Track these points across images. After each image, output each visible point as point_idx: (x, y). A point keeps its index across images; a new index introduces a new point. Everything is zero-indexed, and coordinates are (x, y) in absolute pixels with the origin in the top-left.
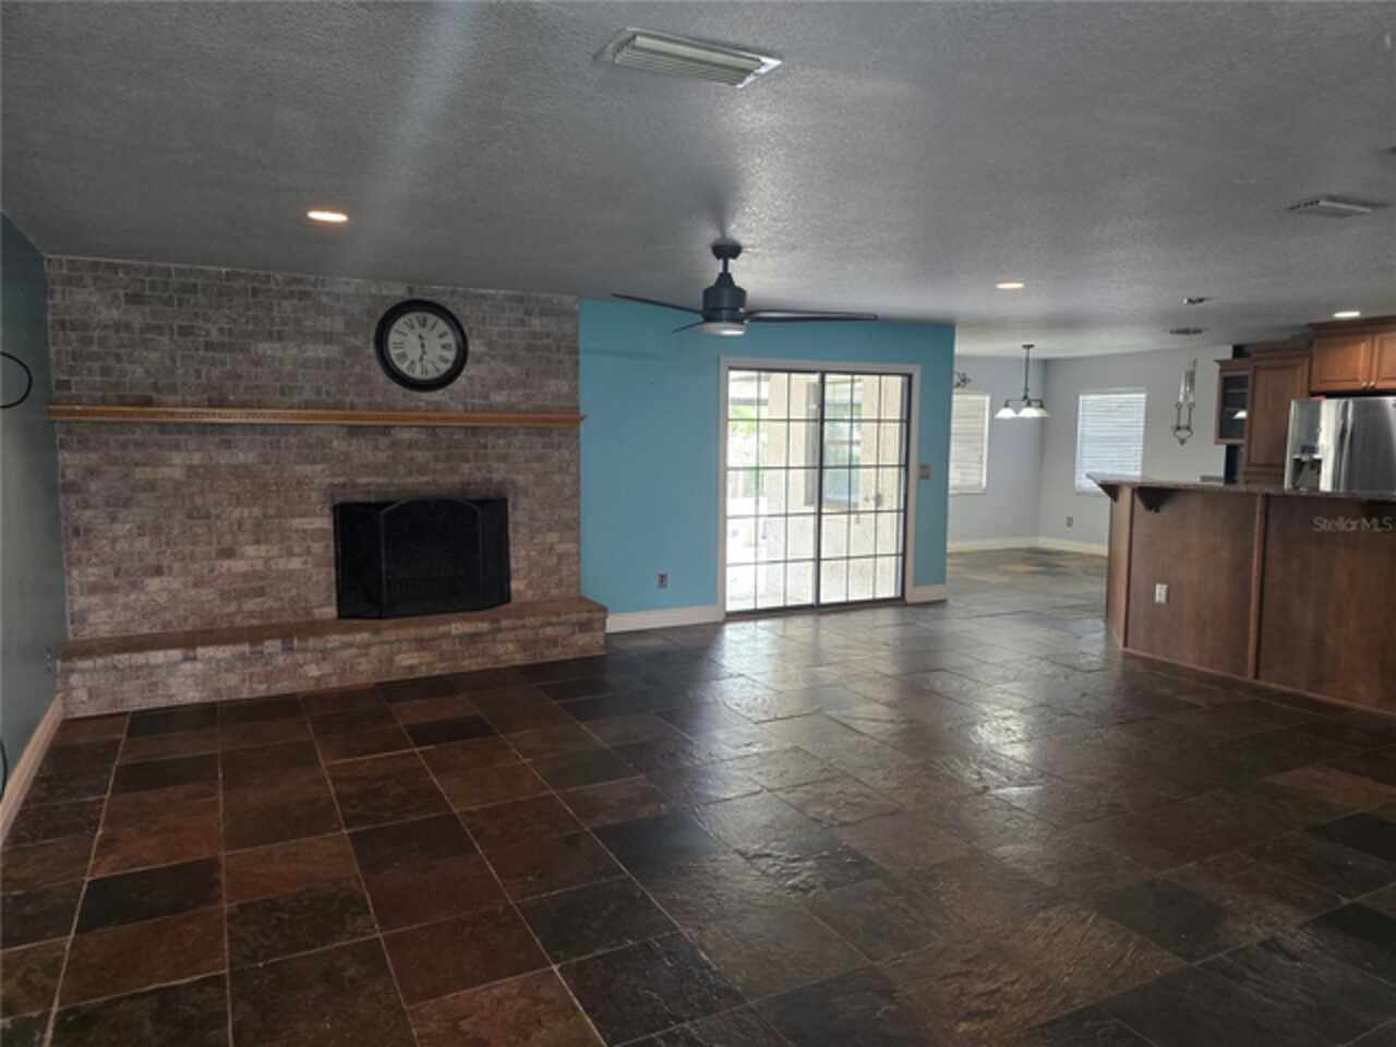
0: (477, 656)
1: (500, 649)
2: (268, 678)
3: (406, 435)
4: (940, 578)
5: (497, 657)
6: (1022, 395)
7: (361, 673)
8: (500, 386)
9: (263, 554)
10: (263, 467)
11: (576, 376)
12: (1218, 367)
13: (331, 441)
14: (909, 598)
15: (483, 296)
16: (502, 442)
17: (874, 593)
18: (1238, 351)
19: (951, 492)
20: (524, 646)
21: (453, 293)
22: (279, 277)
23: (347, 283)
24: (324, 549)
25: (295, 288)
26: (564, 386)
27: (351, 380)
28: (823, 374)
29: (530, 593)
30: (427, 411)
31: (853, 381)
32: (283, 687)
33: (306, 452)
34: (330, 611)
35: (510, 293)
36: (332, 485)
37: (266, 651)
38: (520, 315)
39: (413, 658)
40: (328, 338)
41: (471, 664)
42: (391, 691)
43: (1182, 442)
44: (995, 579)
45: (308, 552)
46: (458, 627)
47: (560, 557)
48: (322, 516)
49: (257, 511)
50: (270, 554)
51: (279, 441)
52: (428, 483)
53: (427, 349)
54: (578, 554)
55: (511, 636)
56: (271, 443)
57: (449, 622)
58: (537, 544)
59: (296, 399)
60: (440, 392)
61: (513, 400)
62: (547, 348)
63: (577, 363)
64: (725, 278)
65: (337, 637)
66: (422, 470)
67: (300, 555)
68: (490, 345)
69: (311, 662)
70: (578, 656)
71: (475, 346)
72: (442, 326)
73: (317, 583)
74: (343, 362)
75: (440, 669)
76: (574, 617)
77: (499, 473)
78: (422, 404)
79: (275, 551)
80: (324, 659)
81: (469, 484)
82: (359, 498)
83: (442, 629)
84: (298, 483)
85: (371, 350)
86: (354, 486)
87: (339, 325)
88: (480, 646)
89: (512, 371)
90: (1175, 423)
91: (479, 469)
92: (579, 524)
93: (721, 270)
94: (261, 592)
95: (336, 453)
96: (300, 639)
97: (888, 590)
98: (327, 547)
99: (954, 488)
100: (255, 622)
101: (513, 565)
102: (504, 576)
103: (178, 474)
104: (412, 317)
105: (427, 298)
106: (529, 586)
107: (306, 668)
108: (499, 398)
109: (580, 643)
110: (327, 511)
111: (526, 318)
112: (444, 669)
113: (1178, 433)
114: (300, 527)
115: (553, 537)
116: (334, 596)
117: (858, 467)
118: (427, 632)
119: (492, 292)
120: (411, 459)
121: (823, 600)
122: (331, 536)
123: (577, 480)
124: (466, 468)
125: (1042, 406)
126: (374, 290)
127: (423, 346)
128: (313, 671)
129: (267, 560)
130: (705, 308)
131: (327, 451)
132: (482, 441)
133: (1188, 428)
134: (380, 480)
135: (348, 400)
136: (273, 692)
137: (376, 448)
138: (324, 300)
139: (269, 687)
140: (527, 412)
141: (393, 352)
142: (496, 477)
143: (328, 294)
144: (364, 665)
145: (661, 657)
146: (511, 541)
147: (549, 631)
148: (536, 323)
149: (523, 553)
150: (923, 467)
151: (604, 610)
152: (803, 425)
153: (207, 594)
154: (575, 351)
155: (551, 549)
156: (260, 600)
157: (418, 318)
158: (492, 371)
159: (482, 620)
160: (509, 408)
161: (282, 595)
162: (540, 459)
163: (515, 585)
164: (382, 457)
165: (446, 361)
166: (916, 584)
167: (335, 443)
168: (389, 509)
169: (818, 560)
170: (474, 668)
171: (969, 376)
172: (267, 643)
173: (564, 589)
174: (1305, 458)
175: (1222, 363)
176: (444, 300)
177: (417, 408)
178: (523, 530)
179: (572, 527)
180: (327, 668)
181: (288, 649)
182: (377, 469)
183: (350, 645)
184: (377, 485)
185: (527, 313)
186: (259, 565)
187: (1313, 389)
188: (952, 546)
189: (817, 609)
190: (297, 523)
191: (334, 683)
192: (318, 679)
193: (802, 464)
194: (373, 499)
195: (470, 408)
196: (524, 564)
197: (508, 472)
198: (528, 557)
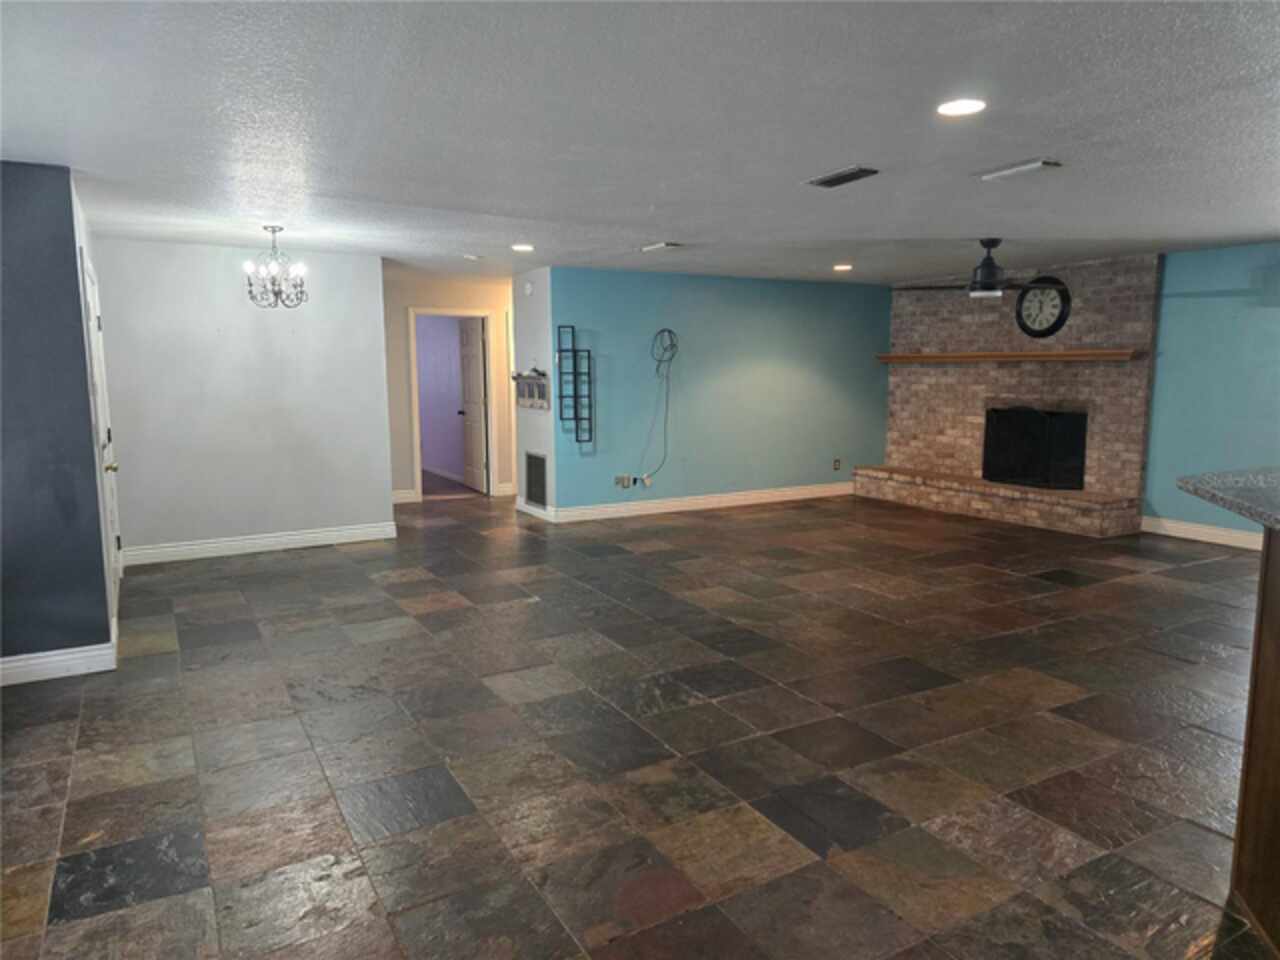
3: (1028, 367)
8: (1089, 331)
9: (955, 434)
13: (989, 371)
16: (1087, 371)
21: (1065, 268)
24: (980, 435)
26: (1143, 328)
27: (1002, 333)
29: (1098, 486)
30: (1041, 351)
33: (978, 377)
36: (987, 398)
38: (1109, 276)
39: (979, 504)
45: (974, 436)
47: (1124, 463)
48: (981, 416)
49: (954, 410)
50: (957, 435)
53: (1043, 309)
58: (1105, 451)
60: (1050, 337)
61: (1099, 340)
63: (1159, 307)
66: (1035, 391)
67: (969, 437)
68: (1086, 301)
71: (1076, 304)
72: (1055, 293)
74: (1000, 323)
75: (990, 515)
77: (1084, 394)
78: (1039, 346)
79: (959, 433)
80: (939, 493)
82: (1000, 406)
83: (995, 491)
84: (973, 395)
85: (1015, 313)
86: (998, 399)
88: (1016, 507)
89: (1100, 318)
91: (1071, 391)
94: (952, 456)
95: (991, 378)
101: (1088, 462)
102: (1080, 471)
104: (1039, 289)
105: (1050, 275)
106: (1098, 481)
107: (931, 496)
108: (1088, 339)
110: (984, 413)
111: (1113, 277)
114: (971, 421)
115: (1119, 446)
116: (982, 464)
120: (1030, 383)
122: (984, 428)
124: (1062, 390)
127: (1041, 307)
128: (935, 498)
129: (956, 439)
131: (988, 377)
132: (1074, 370)
134: (1012, 396)
135: (999, 346)
137: (1012, 375)
140: (1108, 349)
141: (1025, 314)
142: (1082, 397)
144: (957, 502)
148: (1120, 281)
149: (1094, 455)
154: (1157, 298)
155: (1117, 455)
156: (952, 460)
158: (1086, 320)
160: (1096, 346)
161: (961, 459)
162: (1114, 385)
163: (1088, 479)
164: (1014, 381)
165: (1054, 316)
167: (991, 372)
176: (1059, 275)
177: (1036, 349)
178: (1097, 438)
179: (1143, 441)
182: (1010, 389)
184: (1008, 399)
185: (1115, 274)
186: (953, 440)
190: (970, 419)
194: (1007, 408)
195: (1069, 347)
196: (1094, 464)
197: (1090, 393)
198: (1099, 459)
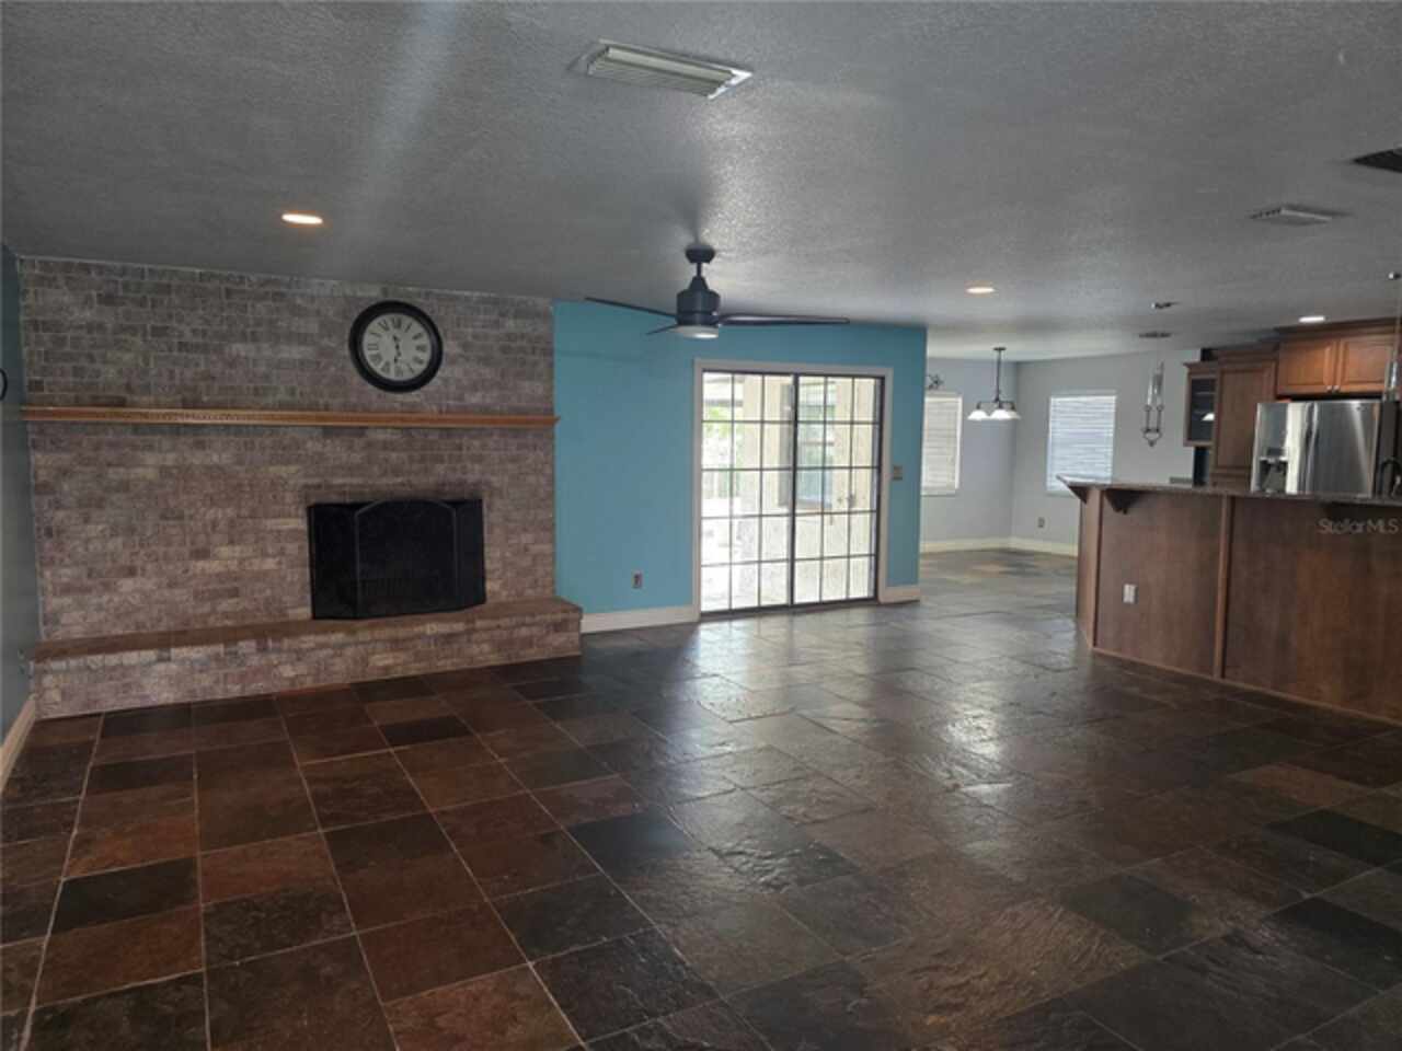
0: (452, 657)
1: (475, 649)
2: (242, 677)
3: (381, 436)
4: (911, 577)
5: (472, 658)
6: (994, 398)
7: (336, 673)
8: (474, 388)
9: (237, 555)
10: (238, 468)
11: (551, 377)
12: (1186, 370)
13: (305, 442)
14: (882, 598)
15: (456, 298)
16: (476, 443)
17: (848, 592)
18: (1207, 354)
19: (923, 493)
20: (499, 646)
21: (428, 295)
22: (253, 278)
23: (322, 284)
24: (299, 550)
25: (269, 289)
26: (539, 388)
27: (325, 381)
28: (797, 376)
29: (505, 593)
30: (402, 412)
31: (826, 384)
32: (258, 687)
33: (280, 452)
34: (305, 612)
35: (485, 295)
36: (306, 486)
37: (240, 652)
38: (494, 317)
39: (386, 658)
40: (303, 339)
41: (446, 665)
42: (366, 691)
43: (1152, 444)
44: (967, 579)
45: (282, 552)
46: (433, 627)
47: (535, 558)
48: (297, 516)
49: (230, 512)
50: (244, 555)
51: (252, 443)
52: (403, 484)
53: (401, 350)
54: (553, 555)
55: (485, 636)
56: (245, 443)
57: (423, 623)
58: (510, 546)
59: (270, 400)
60: (414, 393)
61: (488, 401)
62: (522, 350)
63: (551, 365)
64: (699, 282)
65: (312, 638)
66: (396, 472)
67: (274, 556)
68: (465, 346)
69: (286, 663)
70: (553, 656)
71: (450, 348)
72: (417, 328)
73: (292, 583)
74: (318, 363)
75: (414, 670)
76: (548, 617)
77: (474, 474)
78: (397, 405)
79: (249, 551)
80: (299, 659)
81: (444, 485)
82: (334, 498)
83: (417, 630)
84: (273, 483)
85: (346, 352)
86: (330, 487)
87: (313, 327)
88: (456, 646)
89: (488, 373)
90: (1144, 425)
91: (454, 470)
92: (554, 525)
93: (695, 274)
94: (235, 593)
95: (310, 453)
96: (274, 640)
97: (861, 590)
98: (300, 548)
99: (926, 489)
100: (229, 623)
101: (488, 565)
102: (480, 577)
103: (151, 474)
104: (387, 318)
105: (402, 300)
106: (504, 586)
107: (281, 668)
108: (474, 399)
109: (556, 644)
110: (302, 511)
111: (501, 319)
112: (419, 669)
113: (1148, 435)
114: (275, 528)
115: (526, 538)
116: (308, 597)
117: (831, 468)
118: (402, 633)
119: (467, 293)
120: (386, 460)
121: (797, 600)
122: (306, 537)
123: (551, 481)
124: (440, 469)
125: (1013, 408)
126: (348, 292)
127: (397, 347)
128: (288, 672)
130: (679, 311)
131: (301, 452)
132: (457, 441)
133: (1158, 430)
134: (356, 481)
135: (321, 401)
136: (247, 694)
137: (350, 448)
138: (299, 301)
139: (243, 689)
140: (501, 413)
141: (368, 354)
142: (471, 478)
143: (302, 296)
144: (339, 666)
145: (637, 655)
146: (486, 542)
147: (524, 631)
148: (510, 324)
149: (498, 554)
150: (896, 469)
151: (578, 610)
152: (777, 427)
153: (180, 595)
154: (549, 352)
155: (526, 550)
156: (235, 600)
157: (393, 320)
158: (466, 373)
159: (457, 621)
160: (485, 410)
161: (256, 596)
162: (514, 460)
163: (490, 586)
164: (357, 458)
165: (421, 362)
166: (889, 584)
167: (309, 444)
168: (361, 511)
169: (792, 560)
170: (449, 668)
171: (942, 378)
172: (241, 644)
173: (539, 590)
174: (1271, 460)
175: (1190, 366)
176: (419, 302)
177: (392, 410)
178: (497, 531)
179: (549, 528)
180: (302, 669)
181: (263, 649)
182: (351, 470)
183: (322, 646)
184: (351, 485)
185: (503, 315)
186: (234, 566)
187: (1279, 392)
188: (926, 546)
189: (791, 609)
190: (270, 524)
191: (309, 683)
192: (292, 680)
193: (776, 465)
194: (348, 500)
195: (444, 409)
196: (498, 565)
197: (483, 473)
198: (503, 558)
